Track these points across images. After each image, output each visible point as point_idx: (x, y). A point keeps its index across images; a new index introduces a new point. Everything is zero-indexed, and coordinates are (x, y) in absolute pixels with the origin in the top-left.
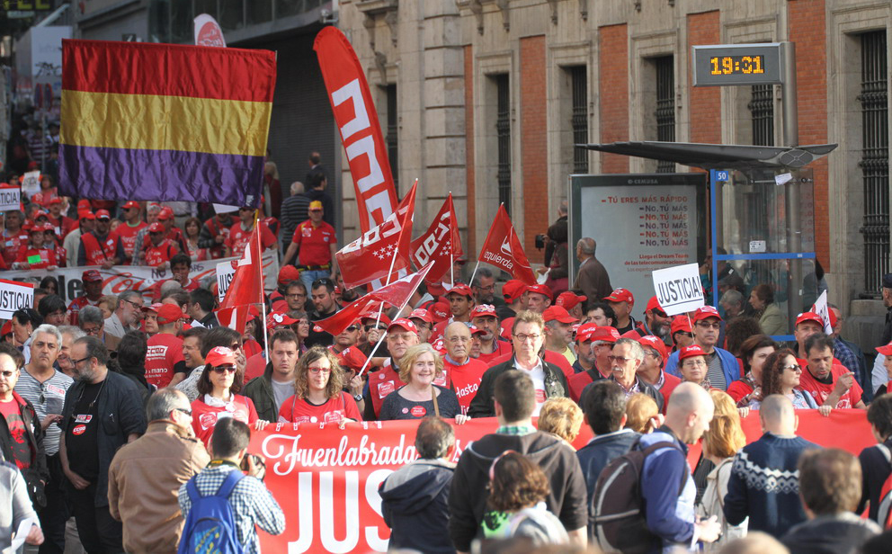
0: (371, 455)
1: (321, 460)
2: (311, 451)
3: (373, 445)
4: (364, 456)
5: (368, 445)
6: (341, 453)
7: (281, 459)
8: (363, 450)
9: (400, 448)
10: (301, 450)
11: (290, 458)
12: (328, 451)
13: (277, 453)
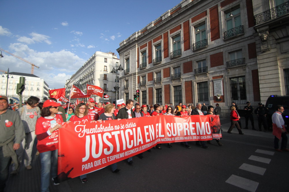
0: (103, 129)
1: (92, 132)
2: (89, 129)
3: (103, 127)
4: (102, 129)
5: (102, 127)
6: (96, 129)
7: (81, 132)
8: (101, 128)
9: (109, 127)
10: (86, 129)
11: (83, 132)
12: (93, 129)
13: (79, 130)
